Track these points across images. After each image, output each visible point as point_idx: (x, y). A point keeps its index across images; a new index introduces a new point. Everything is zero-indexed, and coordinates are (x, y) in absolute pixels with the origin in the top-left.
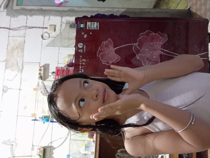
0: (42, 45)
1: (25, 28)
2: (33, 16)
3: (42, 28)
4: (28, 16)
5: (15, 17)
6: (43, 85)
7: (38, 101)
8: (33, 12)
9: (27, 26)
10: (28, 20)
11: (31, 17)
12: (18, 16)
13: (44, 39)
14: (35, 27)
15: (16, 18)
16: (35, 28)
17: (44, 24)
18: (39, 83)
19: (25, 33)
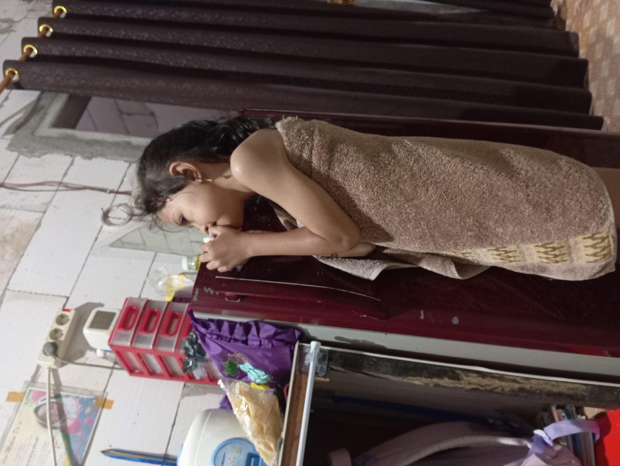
0: (96, 239)
1: (55, 188)
2: (94, 159)
3: (111, 192)
4: (78, 159)
5: (35, 156)
6: (52, 382)
8: (99, 148)
9: (64, 184)
10: (72, 168)
11: (87, 161)
12: (45, 154)
13: (110, 224)
14: (92, 188)
15: (34, 160)
17: (123, 181)
18: (41, 370)
19: (51, 202)
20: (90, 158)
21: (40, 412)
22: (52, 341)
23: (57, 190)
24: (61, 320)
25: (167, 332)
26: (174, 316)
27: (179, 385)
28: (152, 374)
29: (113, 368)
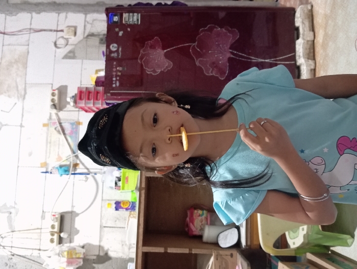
0: (55, 56)
2: (41, 14)
3: (55, 31)
4: (34, 14)
5: (13, 15)
6: (57, 118)
7: (50, 143)
8: (42, 7)
9: (33, 29)
10: (33, 20)
11: (38, 15)
12: (17, 13)
13: (58, 48)
14: (45, 30)
15: (14, 17)
16: (43, 32)
17: (58, 25)
18: (52, 114)
19: (29, 40)
20: (39, 13)
21: (57, 129)
22: (52, 103)
23: (30, 33)
24: (53, 94)
25: (97, 99)
26: (98, 93)
29: (79, 111)
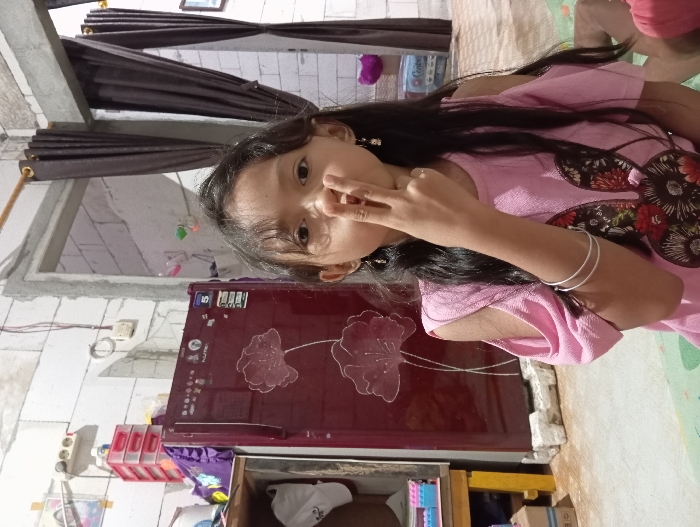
0: (87, 371)
1: (48, 328)
2: (78, 299)
3: (95, 328)
4: (65, 299)
5: (27, 300)
6: (65, 492)
8: (82, 289)
9: (55, 323)
10: (60, 308)
11: (72, 300)
12: (36, 297)
13: (96, 357)
14: (78, 326)
15: (27, 303)
16: (76, 329)
17: (104, 317)
18: (55, 483)
19: (45, 342)
20: (74, 298)
21: (58, 516)
22: (61, 460)
23: (50, 330)
24: (66, 443)
25: (150, 449)
26: (153, 436)
27: (162, 485)
28: (141, 478)
29: (110, 477)
